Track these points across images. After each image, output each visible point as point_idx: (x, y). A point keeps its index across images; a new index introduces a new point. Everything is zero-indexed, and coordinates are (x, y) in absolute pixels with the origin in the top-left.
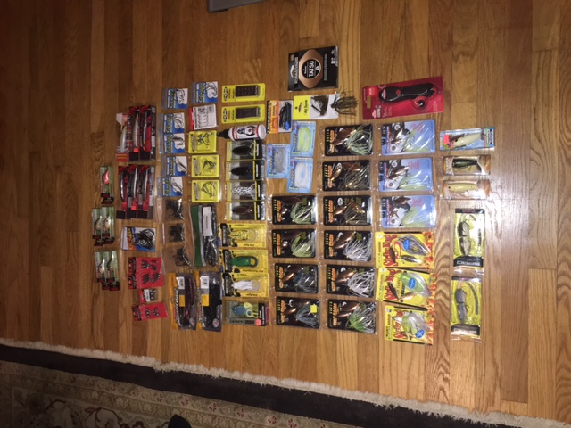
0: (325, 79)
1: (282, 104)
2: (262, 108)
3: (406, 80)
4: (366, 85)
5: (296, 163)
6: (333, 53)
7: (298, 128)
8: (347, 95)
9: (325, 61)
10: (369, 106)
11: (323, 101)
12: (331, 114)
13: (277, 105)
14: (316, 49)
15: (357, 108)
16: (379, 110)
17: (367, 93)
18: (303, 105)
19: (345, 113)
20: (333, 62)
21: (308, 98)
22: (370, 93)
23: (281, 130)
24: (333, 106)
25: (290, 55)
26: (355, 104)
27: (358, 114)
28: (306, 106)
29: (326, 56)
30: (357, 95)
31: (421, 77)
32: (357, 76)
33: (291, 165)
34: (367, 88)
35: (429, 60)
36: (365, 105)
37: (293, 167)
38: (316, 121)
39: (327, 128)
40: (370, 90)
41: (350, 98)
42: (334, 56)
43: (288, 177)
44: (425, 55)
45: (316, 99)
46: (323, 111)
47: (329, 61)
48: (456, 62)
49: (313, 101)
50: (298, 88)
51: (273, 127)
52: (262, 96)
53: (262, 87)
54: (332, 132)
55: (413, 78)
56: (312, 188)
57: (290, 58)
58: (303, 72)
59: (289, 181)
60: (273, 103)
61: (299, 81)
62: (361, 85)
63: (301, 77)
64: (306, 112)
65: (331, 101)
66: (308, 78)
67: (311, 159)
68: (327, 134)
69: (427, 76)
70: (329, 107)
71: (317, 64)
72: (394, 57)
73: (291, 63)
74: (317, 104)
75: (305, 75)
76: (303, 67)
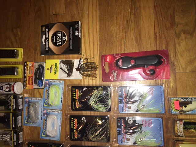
0: (71, 48)
1: (36, 65)
2: (20, 68)
3: (137, 51)
4: (104, 53)
5: (48, 114)
6: (76, 26)
7: (49, 86)
8: (89, 61)
9: (71, 33)
10: (107, 71)
11: (70, 65)
12: (76, 76)
13: (32, 66)
14: (63, 23)
15: (97, 72)
16: (115, 74)
17: (105, 60)
18: (54, 67)
19: (88, 76)
20: (77, 34)
21: (58, 61)
22: (108, 60)
23: (36, 86)
24: (77, 69)
25: (42, 27)
26: (95, 68)
27: (98, 76)
28: (56, 68)
29: (71, 29)
30: (97, 61)
31: (149, 49)
32: (96, 46)
33: (44, 116)
34: (105, 56)
35: (156, 36)
36: (103, 70)
37: (45, 118)
38: (65, 80)
39: (73, 87)
40: (108, 57)
41: (91, 63)
42: (77, 29)
43: (42, 126)
44: (152, 32)
45: (64, 62)
46: (70, 73)
47: (74, 33)
48: (178, 38)
49: (62, 64)
50: (48, 53)
51: (29, 84)
52: (20, 58)
53: (21, 51)
54: (77, 91)
55: (143, 50)
56: (61, 136)
57: (42, 29)
58: (52, 41)
59: (42, 129)
60: (29, 64)
61: (49, 48)
62: (100, 53)
63: (51, 45)
64: (55, 73)
65: (76, 65)
66: (57, 46)
67: (61, 112)
68: (73, 92)
69: (154, 49)
70: (74, 70)
71: (64, 35)
72: (126, 32)
73: (43, 33)
74: (65, 67)
75: (54, 44)
76: (52, 37)
